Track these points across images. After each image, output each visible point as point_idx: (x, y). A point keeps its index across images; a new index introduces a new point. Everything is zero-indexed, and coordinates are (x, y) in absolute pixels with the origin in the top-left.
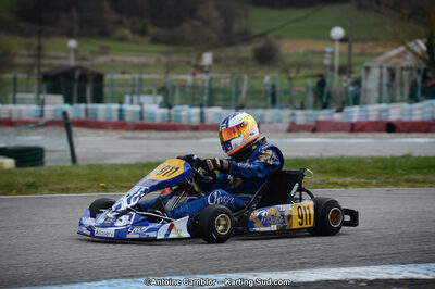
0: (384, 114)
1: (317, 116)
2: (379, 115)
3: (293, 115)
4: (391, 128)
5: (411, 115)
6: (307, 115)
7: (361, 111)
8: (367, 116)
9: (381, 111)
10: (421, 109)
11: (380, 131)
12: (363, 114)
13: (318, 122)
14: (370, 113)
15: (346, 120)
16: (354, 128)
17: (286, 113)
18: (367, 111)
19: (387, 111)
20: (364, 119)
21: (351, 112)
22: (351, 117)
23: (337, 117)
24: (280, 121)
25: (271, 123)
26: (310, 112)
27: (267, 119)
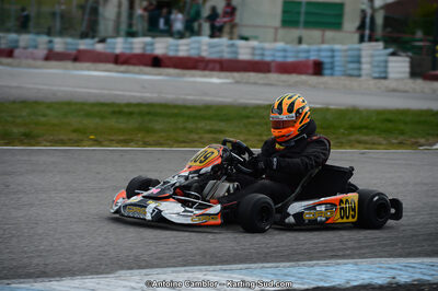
0: (148, 48)
1: (78, 44)
2: (144, 48)
3: (50, 42)
4: (157, 62)
5: (177, 50)
6: (66, 43)
7: (125, 42)
8: (132, 48)
9: (146, 44)
10: (187, 45)
11: (146, 65)
12: (128, 46)
13: (79, 51)
14: (135, 46)
15: (109, 51)
16: (119, 60)
17: (44, 39)
18: (131, 43)
19: (152, 44)
20: (128, 52)
21: (115, 43)
22: (114, 48)
23: (100, 47)
24: (36, 47)
25: (25, 48)
26: (69, 40)
27: (22, 44)
